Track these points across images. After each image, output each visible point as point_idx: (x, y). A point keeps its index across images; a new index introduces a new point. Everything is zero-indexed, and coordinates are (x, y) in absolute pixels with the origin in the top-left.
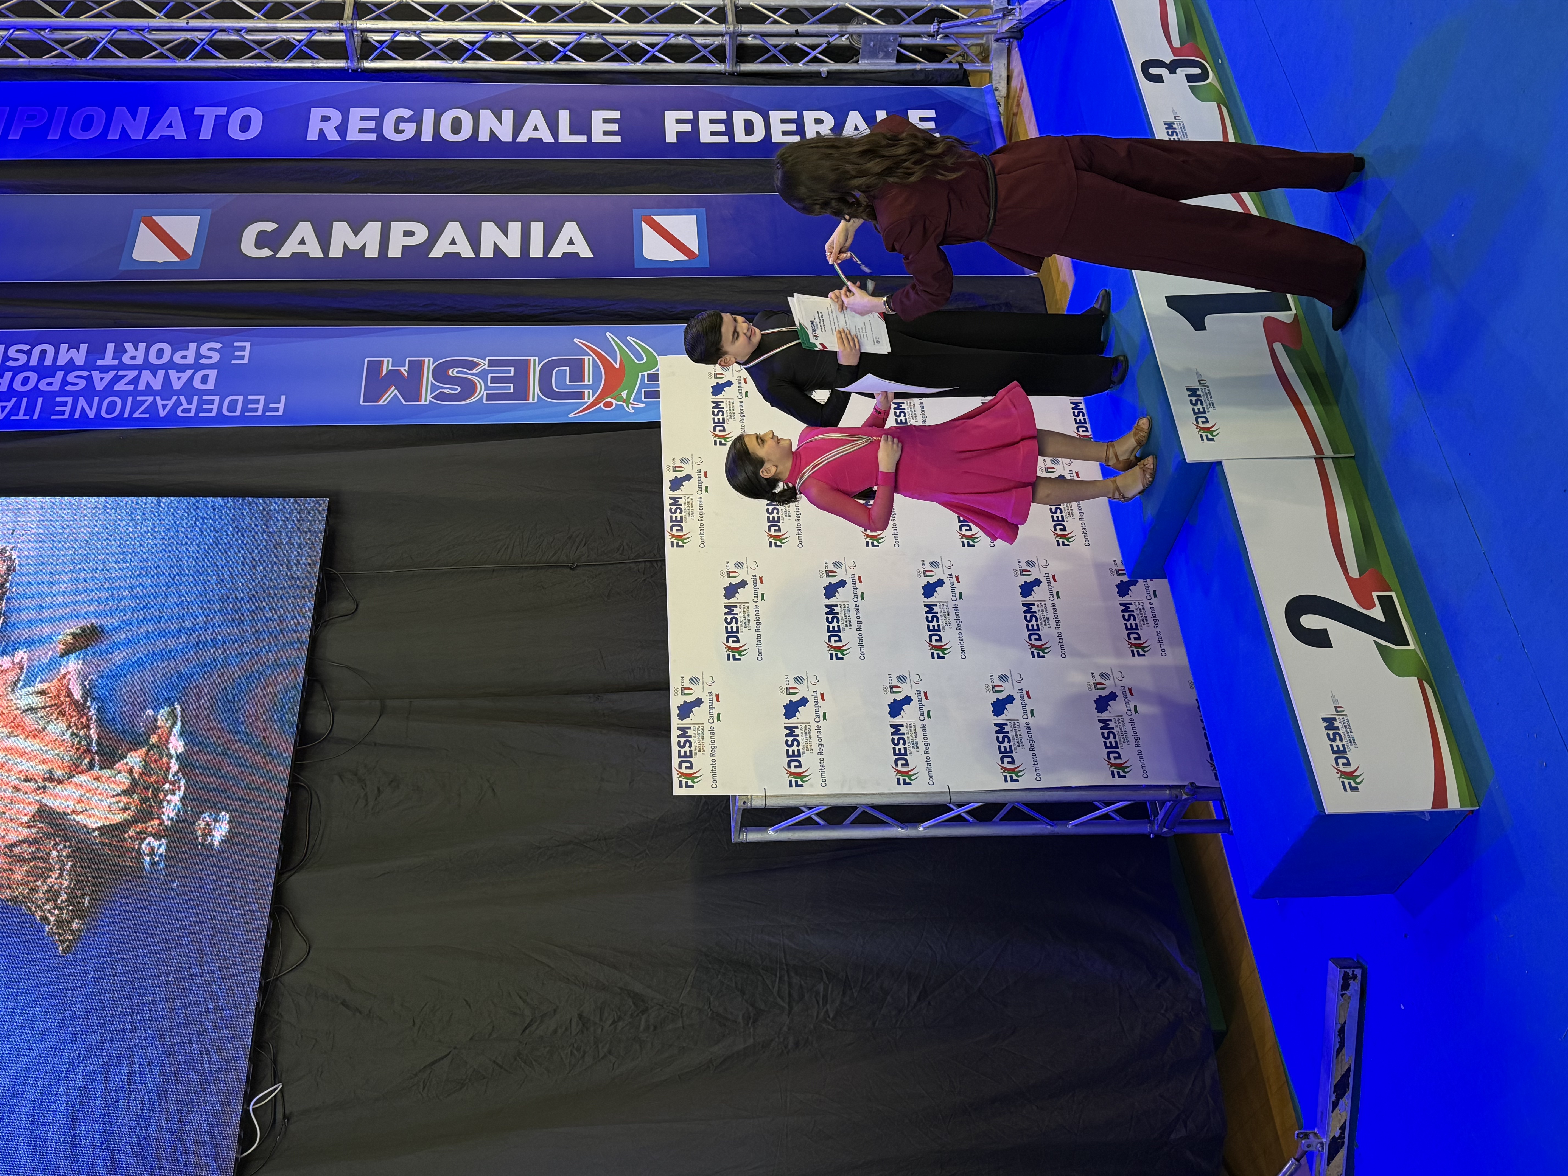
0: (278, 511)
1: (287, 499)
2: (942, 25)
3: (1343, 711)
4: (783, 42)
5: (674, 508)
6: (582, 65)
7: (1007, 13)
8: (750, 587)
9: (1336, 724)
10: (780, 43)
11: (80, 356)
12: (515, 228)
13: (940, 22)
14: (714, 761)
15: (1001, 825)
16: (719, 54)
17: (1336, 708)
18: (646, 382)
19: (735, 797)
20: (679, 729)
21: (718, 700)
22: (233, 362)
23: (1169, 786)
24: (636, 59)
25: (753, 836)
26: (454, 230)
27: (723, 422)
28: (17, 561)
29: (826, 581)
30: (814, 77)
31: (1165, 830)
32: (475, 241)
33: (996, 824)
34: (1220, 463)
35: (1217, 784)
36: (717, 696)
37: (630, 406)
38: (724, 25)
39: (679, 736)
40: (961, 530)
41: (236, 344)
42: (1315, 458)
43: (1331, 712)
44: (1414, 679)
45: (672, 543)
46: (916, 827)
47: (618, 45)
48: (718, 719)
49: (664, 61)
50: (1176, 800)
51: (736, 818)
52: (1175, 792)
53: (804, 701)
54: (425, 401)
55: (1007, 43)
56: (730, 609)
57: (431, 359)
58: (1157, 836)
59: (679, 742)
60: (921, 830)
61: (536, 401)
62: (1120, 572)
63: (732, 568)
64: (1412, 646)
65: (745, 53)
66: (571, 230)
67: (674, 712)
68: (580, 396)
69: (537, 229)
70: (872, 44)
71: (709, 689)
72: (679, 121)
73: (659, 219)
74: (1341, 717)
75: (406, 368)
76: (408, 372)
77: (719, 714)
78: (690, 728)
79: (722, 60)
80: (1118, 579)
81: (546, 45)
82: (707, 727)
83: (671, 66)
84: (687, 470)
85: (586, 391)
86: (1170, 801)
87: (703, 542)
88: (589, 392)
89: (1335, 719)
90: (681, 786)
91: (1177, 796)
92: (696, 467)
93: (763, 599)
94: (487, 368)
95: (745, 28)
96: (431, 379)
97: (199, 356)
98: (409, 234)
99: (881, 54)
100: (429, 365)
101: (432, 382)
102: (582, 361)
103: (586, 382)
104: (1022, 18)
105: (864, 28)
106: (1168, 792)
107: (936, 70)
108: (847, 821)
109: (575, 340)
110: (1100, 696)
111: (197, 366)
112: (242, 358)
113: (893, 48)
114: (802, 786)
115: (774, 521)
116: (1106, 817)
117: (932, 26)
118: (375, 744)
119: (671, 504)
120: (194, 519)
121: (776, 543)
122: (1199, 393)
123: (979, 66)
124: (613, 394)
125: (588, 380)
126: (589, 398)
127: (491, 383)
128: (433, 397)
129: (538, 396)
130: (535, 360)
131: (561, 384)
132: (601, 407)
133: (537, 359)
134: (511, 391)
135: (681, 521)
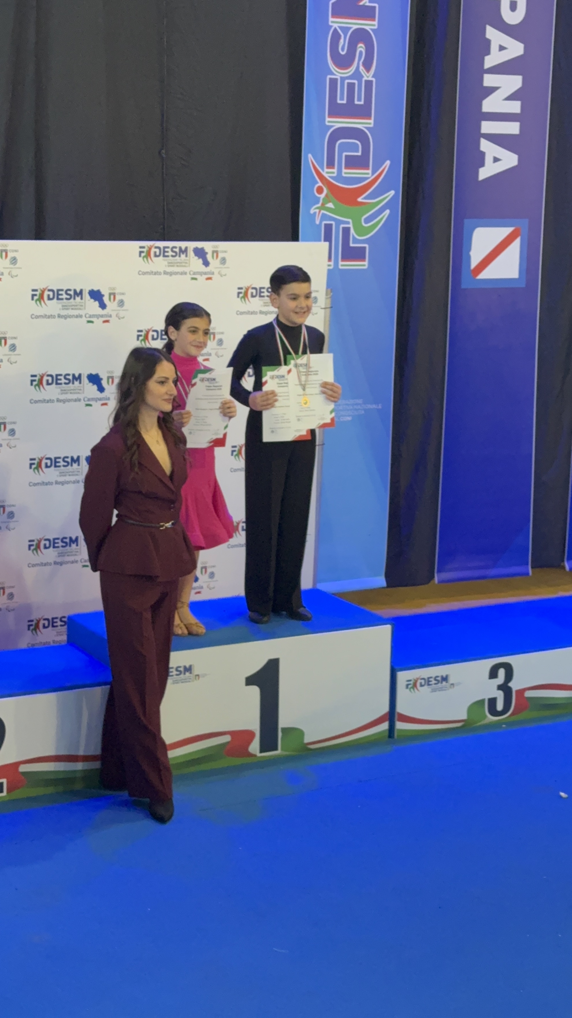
5: (177, 250)
8: (100, 311)
12: (515, 107)
18: (342, 226)
26: (517, 49)
29: (104, 375)
32: (502, 69)
37: (317, 211)
45: (143, 247)
54: (332, 22)
56: (80, 294)
57: (376, 27)
61: (327, 124)
63: (118, 298)
66: (511, 159)
68: (331, 164)
69: (513, 128)
75: (368, 4)
76: (364, 6)
84: (214, 263)
85: (335, 170)
87: (144, 273)
88: (333, 173)
93: (88, 321)
94: (364, 79)
96: (355, 27)
98: (514, 6)
100: (370, 25)
101: (350, 28)
102: (366, 167)
103: (344, 171)
109: (388, 163)
119: (180, 247)
121: (142, 335)
122: (187, 673)
124: (330, 195)
125: (347, 173)
126: (327, 173)
127: (348, 83)
128: (335, 30)
129: (332, 126)
130: (370, 124)
131: (344, 147)
132: (317, 183)
133: (372, 126)
134: (339, 101)
135: (164, 256)
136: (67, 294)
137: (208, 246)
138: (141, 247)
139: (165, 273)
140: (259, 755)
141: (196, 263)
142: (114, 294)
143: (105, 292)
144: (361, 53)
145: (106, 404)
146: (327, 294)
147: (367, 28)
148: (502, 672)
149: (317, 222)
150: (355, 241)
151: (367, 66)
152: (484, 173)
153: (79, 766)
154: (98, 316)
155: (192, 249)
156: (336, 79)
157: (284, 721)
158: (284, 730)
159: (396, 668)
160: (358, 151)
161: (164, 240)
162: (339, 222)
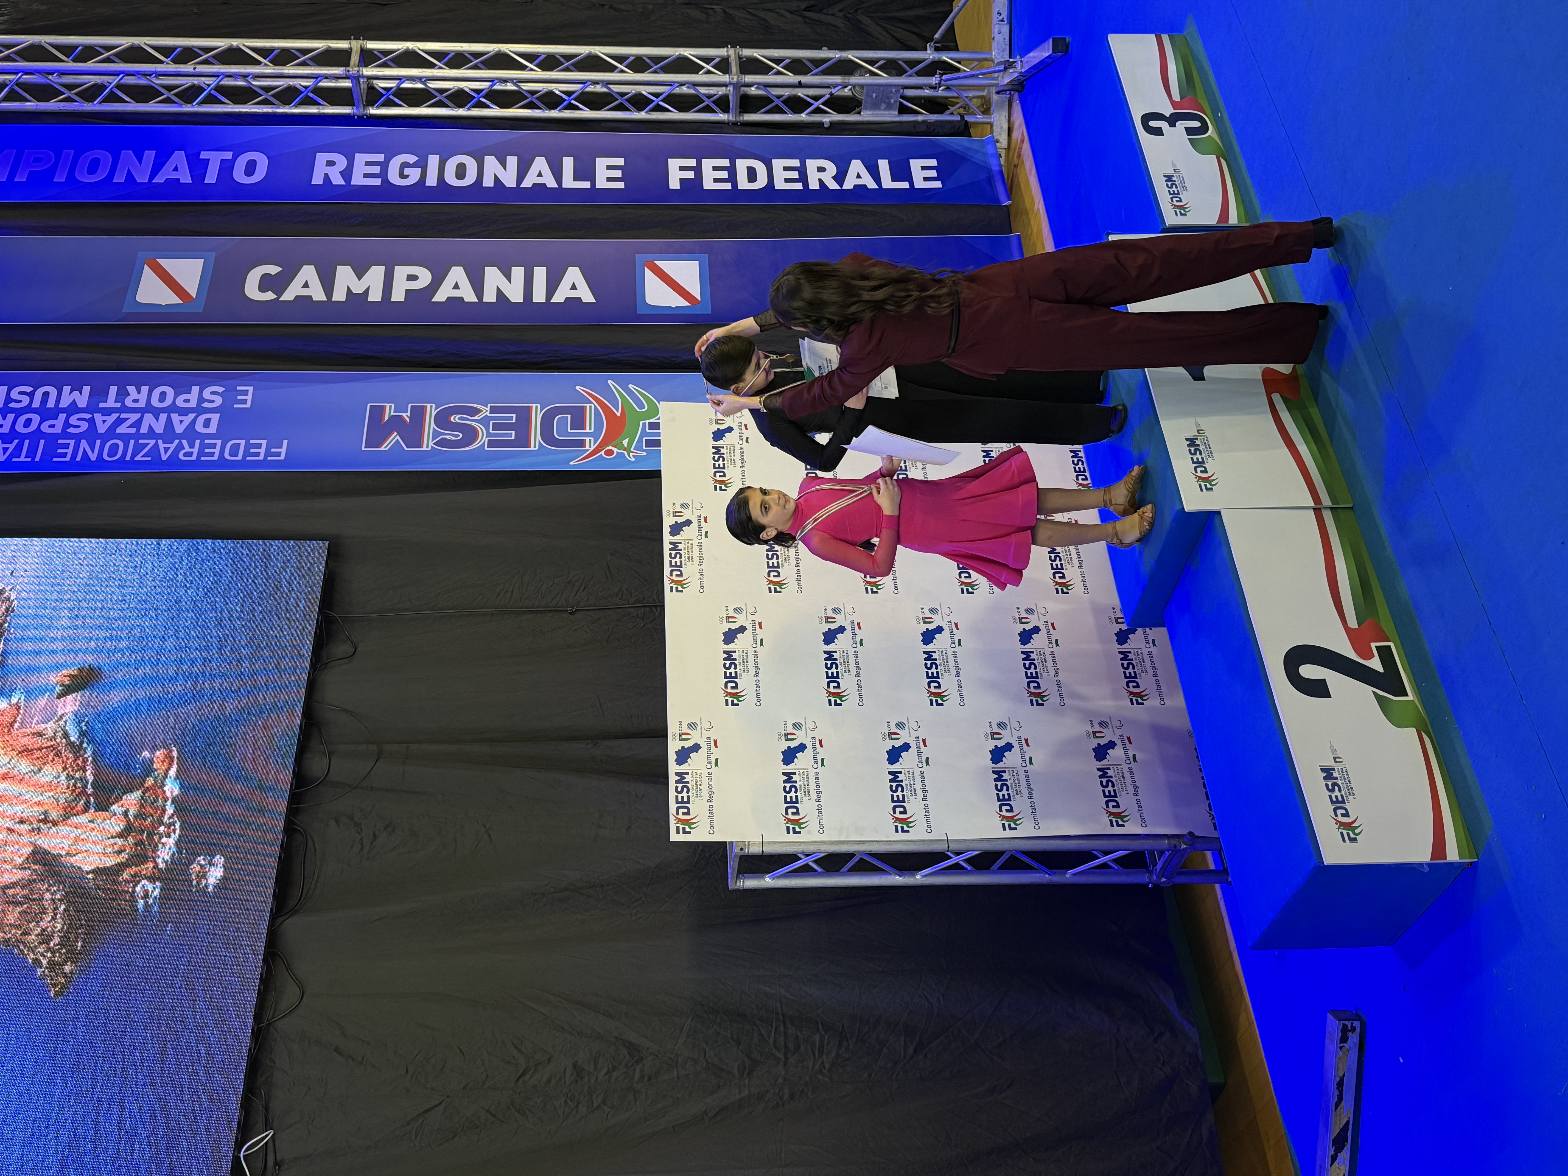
0: (278, 554)
1: (287, 542)
2: (944, 77)
3: (1342, 762)
4: (786, 92)
5: (673, 553)
6: (586, 113)
7: (1008, 66)
8: (749, 633)
9: (1335, 775)
10: (783, 93)
11: (82, 399)
12: (518, 273)
13: (942, 75)
14: (711, 807)
15: (1000, 873)
16: (723, 104)
17: (1335, 758)
18: (647, 430)
19: (732, 843)
20: (676, 774)
21: (716, 746)
22: (236, 406)
23: (1167, 835)
24: (640, 109)
25: (751, 883)
26: (457, 274)
27: (724, 468)
28: (15, 602)
29: (825, 627)
30: (817, 128)
31: (1164, 880)
32: (478, 286)
33: (994, 872)
34: (1218, 513)
35: (1216, 834)
36: (715, 742)
37: (632, 454)
38: (727, 76)
39: (677, 782)
40: (960, 577)
41: (239, 388)
42: (1314, 509)
43: (1330, 762)
44: (1412, 731)
45: (672, 587)
46: (914, 875)
47: (622, 95)
48: (716, 765)
49: (668, 110)
50: (1175, 850)
51: (733, 865)
52: (1174, 842)
53: (802, 747)
54: (427, 447)
55: (1008, 96)
56: (729, 655)
57: (434, 406)
58: (1156, 886)
59: (677, 787)
60: (919, 878)
61: (537, 448)
62: (1120, 620)
63: (732, 614)
64: (1410, 697)
65: (748, 103)
66: (574, 275)
67: (672, 757)
68: (582, 443)
69: (540, 274)
70: (874, 95)
71: (708, 734)
72: (682, 169)
73: (662, 264)
74: (1340, 768)
75: (408, 414)
76: (410, 418)
77: (717, 760)
78: (688, 774)
79: (726, 110)
80: (1117, 628)
81: (551, 93)
82: (705, 772)
83: (675, 115)
84: (687, 515)
85: (587, 439)
86: (1168, 851)
87: (702, 586)
88: (590, 440)
89: (1334, 769)
90: (678, 832)
91: (1175, 846)
92: (697, 513)
93: (761, 644)
94: (489, 415)
95: (749, 78)
96: (433, 425)
97: (201, 400)
98: (412, 278)
99: (883, 106)
100: (431, 411)
101: (434, 428)
102: (584, 408)
103: (588, 430)
104: (1023, 70)
105: (867, 79)
106: (1166, 842)
107: (937, 121)
108: (845, 869)
109: (577, 388)
110: (1099, 744)
111: (199, 410)
112: (244, 402)
113: (895, 99)
114: (800, 832)
115: (773, 567)
116: (1104, 866)
117: (934, 78)
118: (372, 788)
119: (670, 549)
120: (193, 561)
121: (775, 589)
122: (1197, 443)
123: (980, 118)
124: (614, 443)
125: (590, 428)
126: (590, 446)
127: (493, 429)
128: (435, 444)
129: (540, 443)
130: (536, 407)
131: (562, 432)
132: (602, 455)
133: (539, 406)
134: (513, 438)
135: (681, 566)
136: (729, 668)
138: (672, 591)
144: (460, 419)
147: (434, 413)
148: (1153, 124)
149: (644, 454)
152: (588, 297)
160: (566, 418)
162: (644, 434)
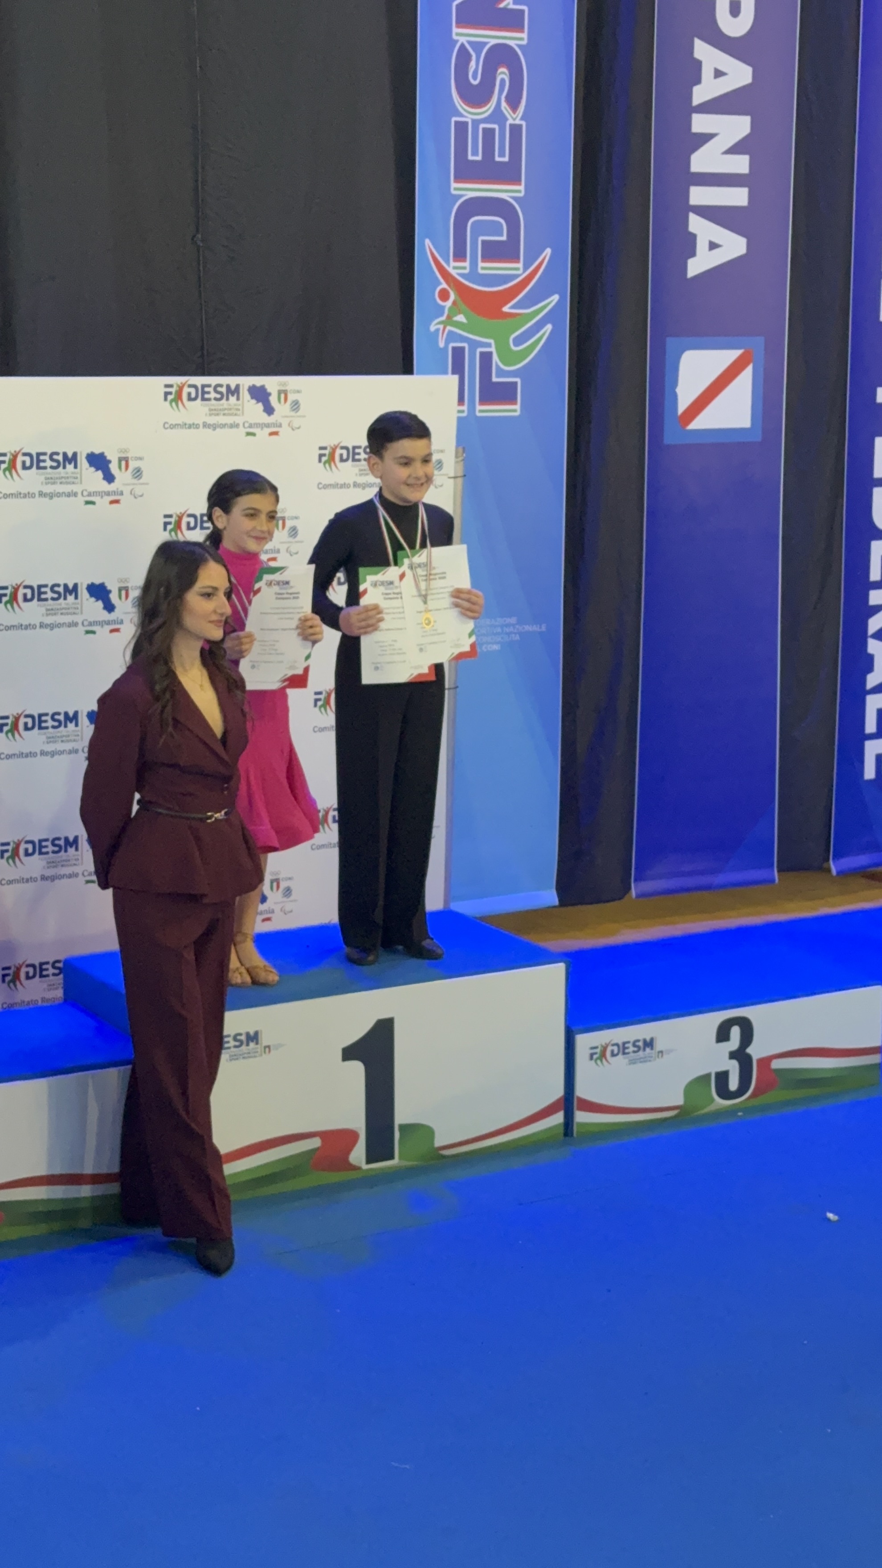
8: (105, 486)
12: (740, 164)
18: (479, 350)
26: (742, 74)
29: (113, 585)
32: (720, 105)
37: (441, 327)
45: (173, 386)
54: (457, 34)
56: (72, 459)
57: (525, 42)
61: (454, 192)
63: (132, 465)
66: (736, 245)
68: (460, 255)
69: (737, 197)
73: (747, 374)
75: (512, 6)
76: (505, 9)
84: (282, 409)
85: (467, 264)
87: (173, 426)
88: (464, 268)
93: (88, 503)
94: (508, 123)
96: (493, 42)
98: (735, 7)
100: (516, 39)
101: (485, 44)
102: (516, 259)
103: (481, 264)
109: (548, 251)
119: (228, 386)
121: (171, 522)
122: (251, 1044)
124: (460, 302)
125: (485, 268)
126: (455, 268)
127: (484, 130)
128: (462, 46)
129: (461, 196)
130: (519, 191)
131: (479, 229)
132: (439, 283)
133: (522, 195)
134: (471, 157)
135: (203, 399)
136: (52, 459)
137: (272, 383)
138: (167, 386)
139: (206, 425)
140: (365, 1167)
141: (253, 410)
142: (127, 460)
143: (112, 456)
144: (503, 81)
145: (117, 630)
146: (457, 457)
147: (512, 43)
148: (735, 1032)
149: (442, 344)
150: (501, 373)
151: (514, 103)
152: (695, 267)
153: (86, 1191)
154: (102, 494)
155: (246, 387)
156: (466, 123)
157: (403, 1114)
158: (404, 1128)
159: (574, 1028)
160: (502, 235)
161: (203, 374)
162: (474, 345)
